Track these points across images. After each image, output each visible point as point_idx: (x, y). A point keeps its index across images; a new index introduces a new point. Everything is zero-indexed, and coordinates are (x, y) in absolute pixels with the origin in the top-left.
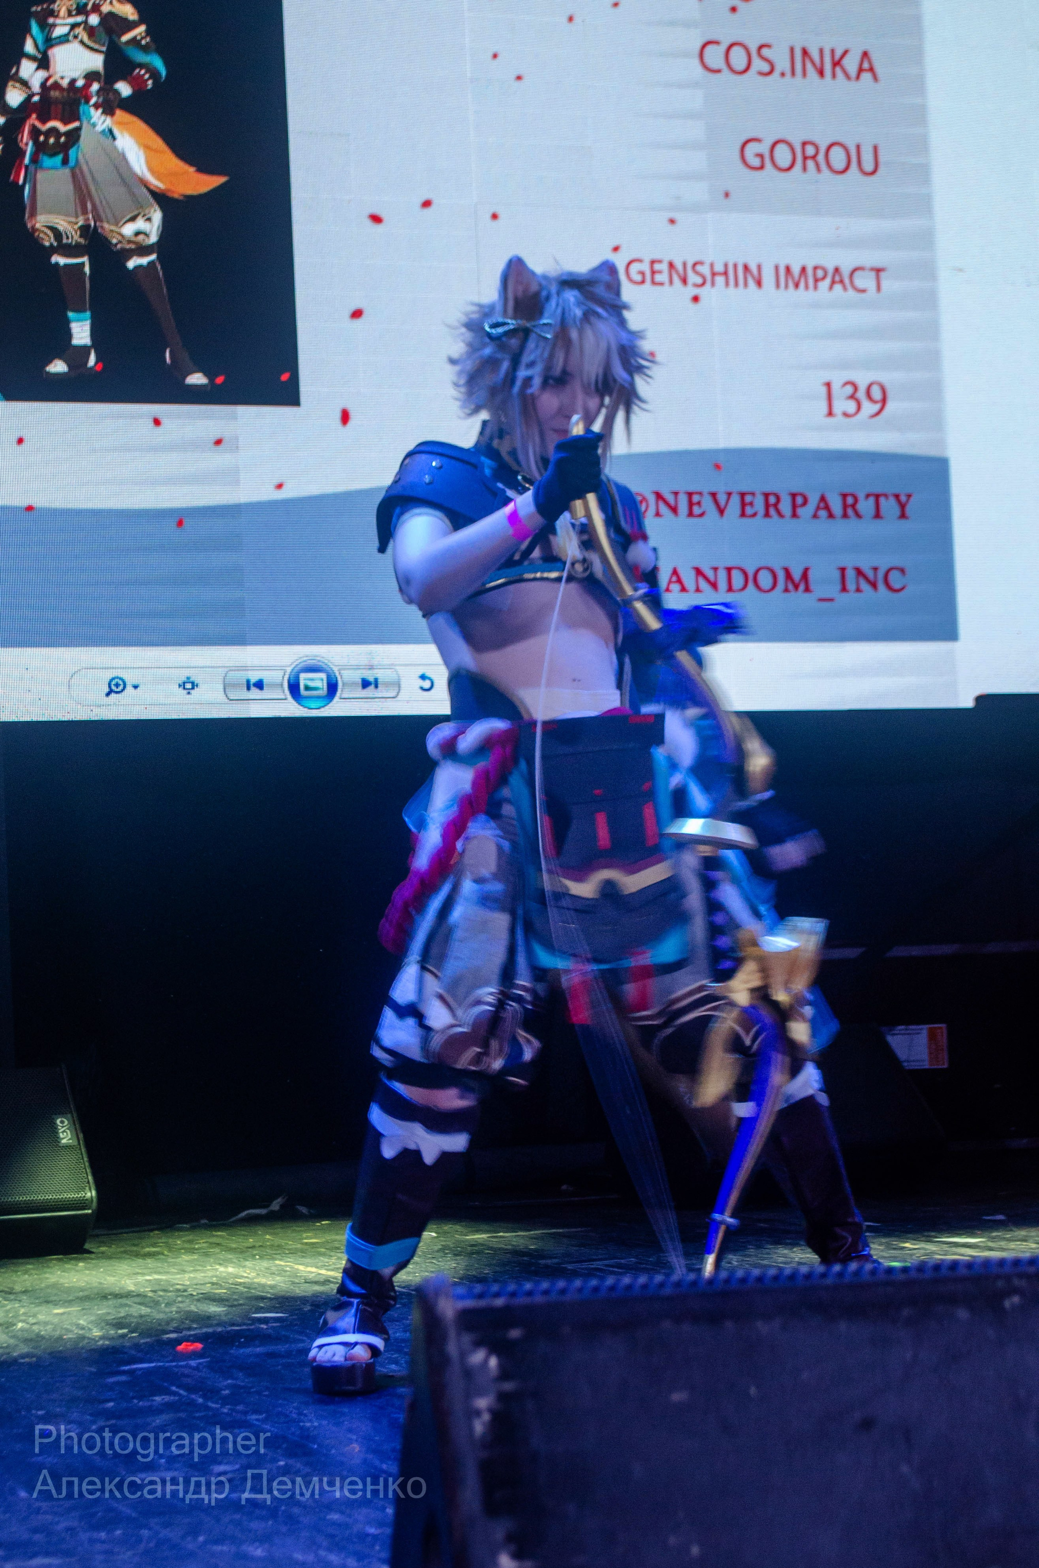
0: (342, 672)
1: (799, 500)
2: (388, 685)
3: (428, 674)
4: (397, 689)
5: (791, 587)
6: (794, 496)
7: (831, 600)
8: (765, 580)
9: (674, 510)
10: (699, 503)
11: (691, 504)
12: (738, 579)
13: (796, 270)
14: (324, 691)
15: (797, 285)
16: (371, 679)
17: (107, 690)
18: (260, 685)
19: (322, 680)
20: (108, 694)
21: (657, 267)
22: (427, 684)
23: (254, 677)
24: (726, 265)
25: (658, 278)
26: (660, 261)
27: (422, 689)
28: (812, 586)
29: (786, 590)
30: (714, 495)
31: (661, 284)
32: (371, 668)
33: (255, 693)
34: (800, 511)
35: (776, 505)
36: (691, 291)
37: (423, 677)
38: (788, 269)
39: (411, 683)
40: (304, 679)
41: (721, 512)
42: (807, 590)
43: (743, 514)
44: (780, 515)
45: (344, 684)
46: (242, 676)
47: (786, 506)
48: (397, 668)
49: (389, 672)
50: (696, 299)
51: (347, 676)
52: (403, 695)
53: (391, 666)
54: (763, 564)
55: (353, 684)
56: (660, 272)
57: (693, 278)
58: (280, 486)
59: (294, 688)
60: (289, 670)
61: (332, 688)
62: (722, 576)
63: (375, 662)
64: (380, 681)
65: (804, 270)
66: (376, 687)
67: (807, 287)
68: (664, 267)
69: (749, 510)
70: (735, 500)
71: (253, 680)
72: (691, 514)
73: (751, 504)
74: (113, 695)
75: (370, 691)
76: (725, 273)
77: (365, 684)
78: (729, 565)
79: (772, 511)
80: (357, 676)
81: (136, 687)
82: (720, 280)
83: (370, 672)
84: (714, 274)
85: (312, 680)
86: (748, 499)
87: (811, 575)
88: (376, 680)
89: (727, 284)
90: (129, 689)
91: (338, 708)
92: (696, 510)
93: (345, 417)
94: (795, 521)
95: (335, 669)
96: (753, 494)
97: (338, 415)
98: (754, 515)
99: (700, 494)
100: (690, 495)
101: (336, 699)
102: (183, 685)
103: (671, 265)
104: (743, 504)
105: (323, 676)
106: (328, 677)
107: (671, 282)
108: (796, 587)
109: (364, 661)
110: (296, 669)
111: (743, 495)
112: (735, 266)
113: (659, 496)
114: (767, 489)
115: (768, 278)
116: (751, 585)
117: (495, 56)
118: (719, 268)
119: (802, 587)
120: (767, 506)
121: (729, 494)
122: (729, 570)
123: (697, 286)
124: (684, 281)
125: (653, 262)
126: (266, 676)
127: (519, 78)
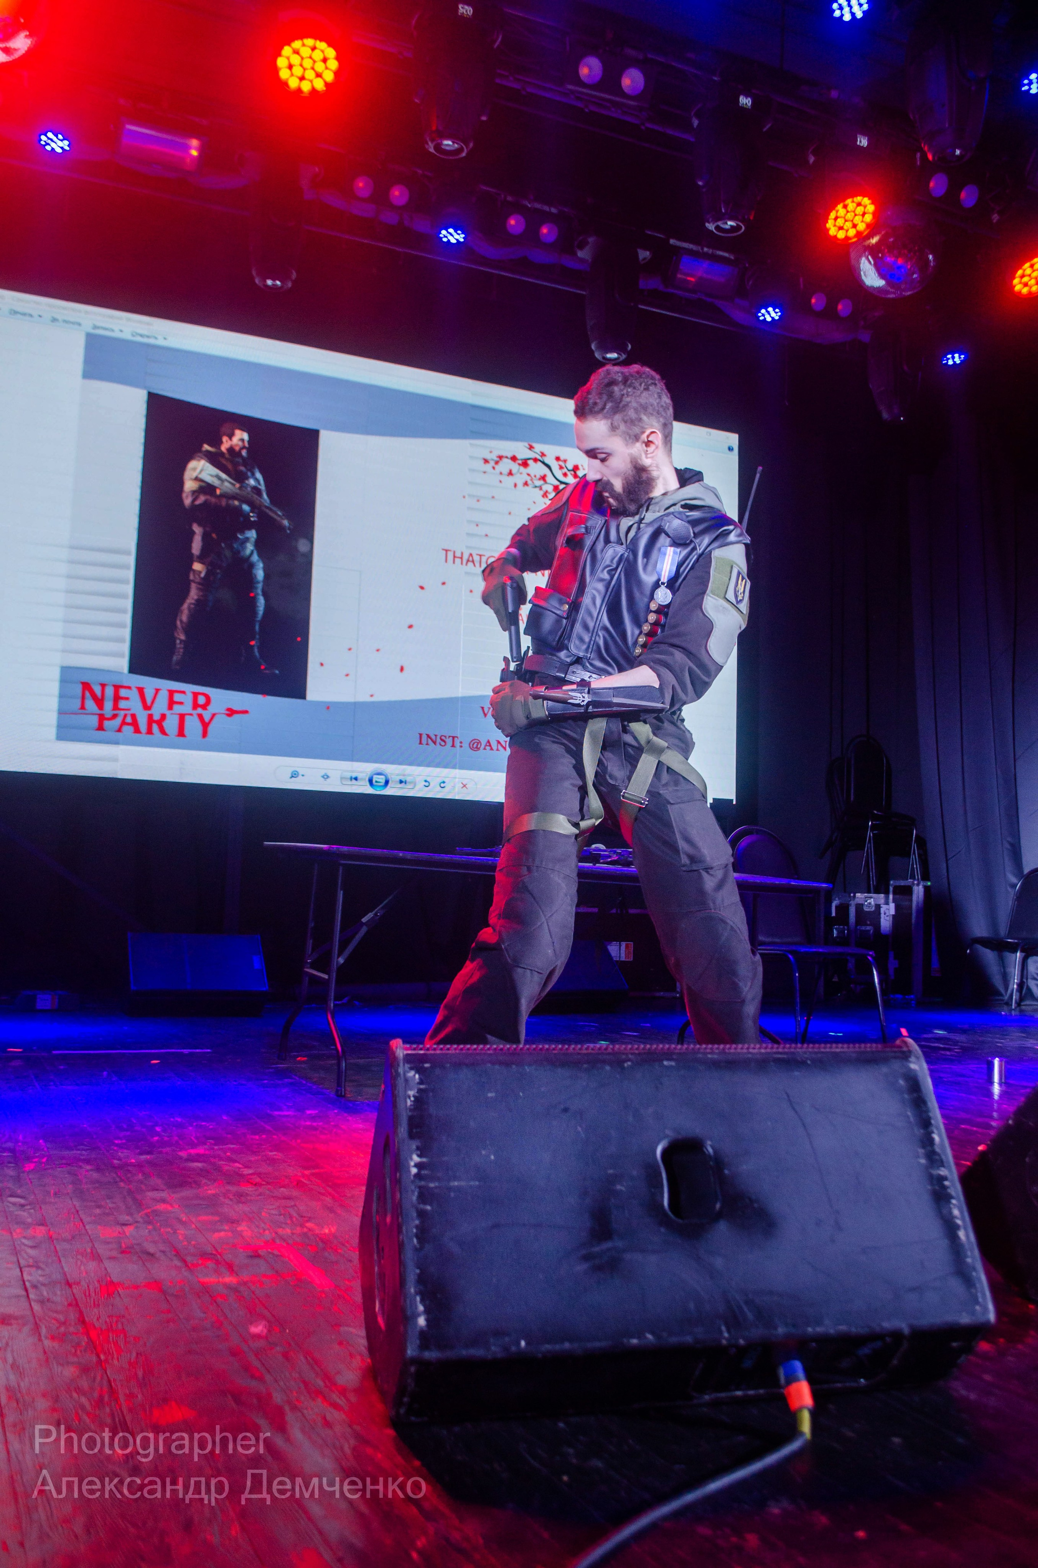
0: (392, 776)
2: (410, 783)
3: (428, 780)
4: (414, 785)
14: (383, 784)
16: (404, 780)
17: (290, 776)
18: (356, 779)
19: (382, 779)
20: (291, 778)
22: (427, 784)
23: (354, 775)
27: (425, 786)
32: (404, 775)
33: (354, 782)
37: (426, 781)
39: (420, 783)
40: (375, 778)
45: (392, 781)
46: (349, 775)
48: (415, 776)
49: (411, 778)
51: (394, 778)
52: (417, 787)
53: (412, 775)
55: (396, 782)
58: (372, 696)
59: (371, 781)
60: (369, 773)
61: (387, 782)
63: (406, 773)
64: (407, 781)
66: (405, 783)
71: (354, 777)
74: (293, 778)
75: (403, 785)
77: (401, 782)
80: (398, 778)
81: (303, 775)
83: (403, 777)
90: (300, 777)
91: (389, 791)
93: (402, 669)
95: (389, 775)
97: (399, 668)
101: (388, 787)
102: (323, 777)
109: (401, 772)
110: (372, 773)
126: (360, 776)
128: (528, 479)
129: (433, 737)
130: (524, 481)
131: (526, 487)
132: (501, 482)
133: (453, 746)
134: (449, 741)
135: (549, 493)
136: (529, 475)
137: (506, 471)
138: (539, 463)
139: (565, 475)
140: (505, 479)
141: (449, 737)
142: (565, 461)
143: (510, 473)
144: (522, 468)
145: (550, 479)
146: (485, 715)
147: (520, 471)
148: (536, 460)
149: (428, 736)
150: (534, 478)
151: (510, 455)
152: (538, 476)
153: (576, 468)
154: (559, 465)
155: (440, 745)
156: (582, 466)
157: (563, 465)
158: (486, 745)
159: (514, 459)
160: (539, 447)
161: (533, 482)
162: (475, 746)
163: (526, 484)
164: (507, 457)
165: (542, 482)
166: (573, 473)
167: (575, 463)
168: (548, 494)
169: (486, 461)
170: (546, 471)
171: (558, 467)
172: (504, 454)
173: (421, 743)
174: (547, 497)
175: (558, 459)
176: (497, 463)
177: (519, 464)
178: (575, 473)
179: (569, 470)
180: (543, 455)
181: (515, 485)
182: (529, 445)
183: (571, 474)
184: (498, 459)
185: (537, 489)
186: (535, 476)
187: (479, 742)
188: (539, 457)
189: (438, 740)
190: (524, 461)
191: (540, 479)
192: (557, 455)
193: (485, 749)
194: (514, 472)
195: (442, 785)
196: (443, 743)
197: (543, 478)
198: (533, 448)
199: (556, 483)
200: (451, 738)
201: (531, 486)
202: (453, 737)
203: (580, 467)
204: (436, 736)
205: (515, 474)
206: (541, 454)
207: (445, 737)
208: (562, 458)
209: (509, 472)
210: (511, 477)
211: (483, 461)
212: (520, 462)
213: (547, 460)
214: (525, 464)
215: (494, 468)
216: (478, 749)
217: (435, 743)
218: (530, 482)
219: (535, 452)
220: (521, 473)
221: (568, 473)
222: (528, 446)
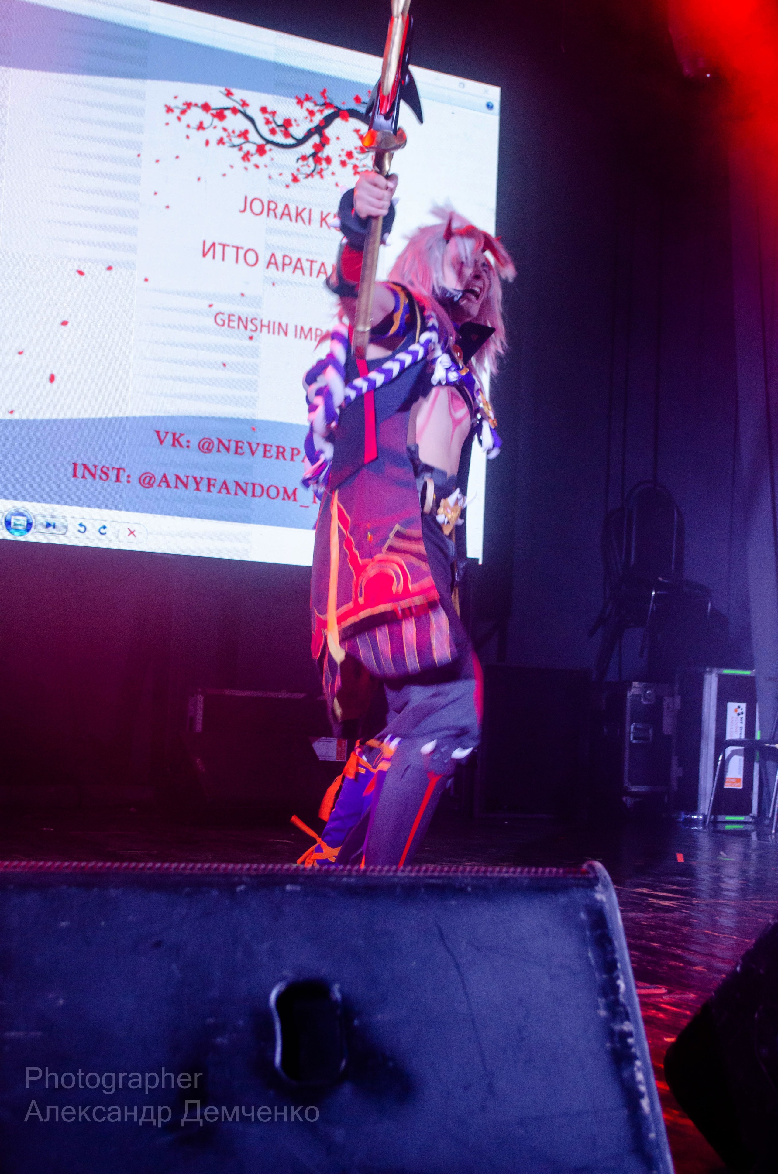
0: (36, 518)
1: (296, 452)
2: (60, 527)
3: (84, 524)
4: (65, 530)
5: (286, 497)
6: (293, 449)
7: (307, 507)
8: (273, 492)
9: (228, 450)
10: (241, 448)
11: (237, 447)
12: (258, 490)
13: (306, 330)
14: (24, 527)
15: (306, 337)
16: (52, 523)
19: (24, 520)
21: (232, 318)
22: (82, 529)
24: (269, 322)
25: (232, 324)
26: (234, 315)
27: (80, 531)
28: (298, 497)
29: (284, 499)
30: (250, 444)
31: (233, 328)
32: (52, 517)
34: (295, 457)
35: (282, 453)
36: (250, 333)
37: (81, 525)
38: (302, 328)
39: (74, 528)
40: (14, 519)
41: (253, 453)
42: (295, 500)
43: (265, 456)
44: (284, 458)
45: (36, 524)
47: (288, 454)
48: (67, 519)
49: (62, 520)
50: (251, 338)
51: (38, 521)
52: (68, 534)
53: (63, 517)
54: (273, 484)
55: (40, 525)
56: (233, 321)
57: (250, 326)
58: (11, 412)
59: (8, 524)
60: (6, 513)
61: (29, 526)
62: (250, 487)
63: (55, 514)
64: (56, 525)
65: (310, 329)
66: (54, 527)
67: (311, 339)
68: (236, 319)
69: (268, 454)
70: (261, 449)
72: (236, 453)
73: (270, 451)
75: (50, 530)
76: (269, 326)
77: (48, 525)
78: (255, 482)
79: (280, 456)
80: (44, 521)
82: (265, 329)
83: (52, 519)
84: (262, 326)
85: (18, 520)
86: (268, 448)
87: (297, 493)
88: (54, 524)
89: (269, 332)
91: (31, 537)
92: (240, 451)
93: (52, 379)
94: (292, 462)
95: (32, 516)
96: (271, 446)
97: (48, 377)
98: (271, 457)
99: (243, 442)
100: (237, 442)
101: (31, 532)
103: (240, 318)
104: (265, 451)
105: (25, 518)
106: (28, 519)
107: (239, 327)
108: (289, 498)
109: (48, 513)
110: (11, 513)
111: (265, 446)
112: (274, 323)
113: (220, 441)
114: (279, 444)
115: (291, 331)
116: (265, 494)
117: (156, 193)
118: (265, 323)
119: (292, 498)
120: (278, 452)
121: (258, 444)
122: (254, 485)
123: (252, 331)
124: (246, 328)
125: (229, 315)
127: (167, 207)
128: (224, 135)
129: (92, 469)
130: (218, 138)
131: (221, 146)
132: (188, 137)
133: (118, 480)
134: (113, 475)
135: (252, 155)
136: (225, 130)
137: (195, 124)
138: (239, 115)
139: (273, 132)
140: (193, 132)
141: (113, 468)
142: (274, 113)
143: (201, 127)
144: (216, 121)
145: (253, 136)
146: (161, 442)
147: (214, 124)
148: (235, 111)
149: (85, 467)
150: (232, 134)
151: (201, 102)
152: (237, 133)
153: (287, 123)
154: (265, 118)
155: (101, 478)
156: (295, 120)
157: (271, 119)
158: (161, 481)
159: (206, 107)
160: (239, 94)
161: (230, 140)
162: (147, 481)
163: (221, 141)
164: (196, 105)
165: (241, 140)
166: (283, 129)
167: (287, 116)
168: (249, 157)
169: (169, 110)
170: (246, 125)
171: (264, 121)
172: (194, 101)
173: (75, 475)
174: (249, 160)
175: (264, 110)
176: (183, 112)
177: (212, 115)
178: (286, 129)
179: (279, 126)
180: (244, 104)
181: (207, 143)
182: (226, 90)
183: (281, 131)
184: (185, 107)
185: (236, 149)
186: (233, 132)
187: (152, 477)
188: (239, 107)
189: (98, 473)
190: (219, 111)
191: (239, 136)
192: (263, 105)
193: (159, 485)
194: (205, 125)
195: (103, 531)
196: (104, 477)
197: (244, 134)
198: (232, 94)
199: (261, 142)
200: (115, 471)
201: (227, 145)
202: (118, 470)
203: (293, 122)
204: (95, 467)
205: (208, 128)
206: (241, 103)
207: (108, 468)
208: (269, 109)
209: (198, 123)
210: (201, 131)
211: (165, 109)
212: (214, 112)
213: (249, 111)
214: (220, 115)
215: (179, 119)
216: (150, 485)
217: (94, 476)
218: (226, 140)
219: (234, 101)
220: (215, 127)
221: (278, 129)
222: (225, 92)
